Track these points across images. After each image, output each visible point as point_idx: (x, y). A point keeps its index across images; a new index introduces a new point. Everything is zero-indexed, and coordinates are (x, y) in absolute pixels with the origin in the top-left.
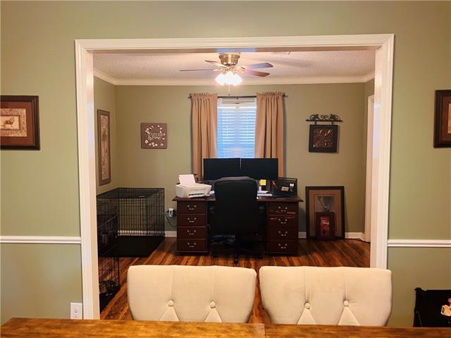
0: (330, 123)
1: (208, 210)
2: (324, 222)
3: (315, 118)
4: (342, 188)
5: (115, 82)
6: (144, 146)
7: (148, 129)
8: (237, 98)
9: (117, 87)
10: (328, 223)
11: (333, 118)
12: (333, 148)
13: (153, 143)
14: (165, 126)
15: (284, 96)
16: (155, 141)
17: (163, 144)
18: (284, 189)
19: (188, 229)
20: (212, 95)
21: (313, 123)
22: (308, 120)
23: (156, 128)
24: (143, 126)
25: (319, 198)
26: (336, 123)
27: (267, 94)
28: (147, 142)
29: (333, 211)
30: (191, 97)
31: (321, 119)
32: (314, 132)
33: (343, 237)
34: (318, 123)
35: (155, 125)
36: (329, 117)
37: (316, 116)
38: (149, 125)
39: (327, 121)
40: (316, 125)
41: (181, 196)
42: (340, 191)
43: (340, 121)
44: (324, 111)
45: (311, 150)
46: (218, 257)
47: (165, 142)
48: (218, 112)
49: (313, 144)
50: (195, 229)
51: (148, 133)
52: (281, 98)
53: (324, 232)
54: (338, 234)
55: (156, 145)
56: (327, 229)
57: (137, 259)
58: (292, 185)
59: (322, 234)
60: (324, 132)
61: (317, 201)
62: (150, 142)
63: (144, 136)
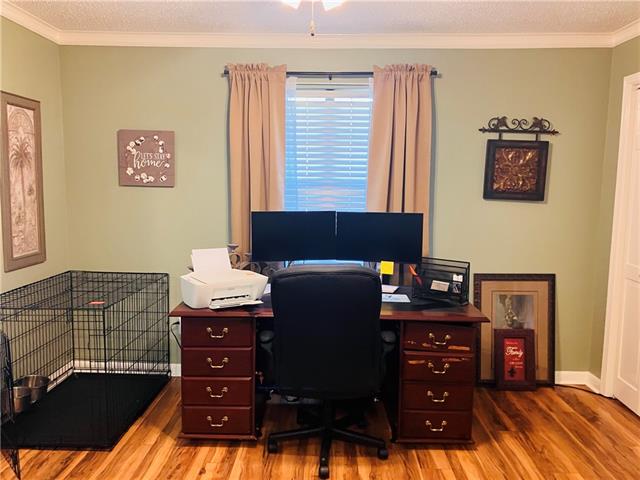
0: (531, 137)
1: (258, 338)
2: (513, 351)
3: (499, 125)
4: (551, 279)
5: (60, 37)
6: (126, 182)
7: (132, 144)
8: (330, 76)
9: (62, 48)
10: (521, 353)
11: (539, 126)
12: (536, 193)
13: (144, 176)
14: (169, 137)
15: (434, 73)
16: (148, 169)
17: (165, 178)
18: (438, 286)
19: (209, 383)
20: (273, 70)
21: (495, 136)
22: (483, 130)
23: (149, 140)
24: (123, 137)
25: (503, 298)
26: (544, 138)
27: (398, 68)
28: (130, 171)
29: (532, 327)
30: (226, 73)
31: (512, 127)
32: (497, 156)
33: (551, 383)
34: (506, 137)
35: (149, 134)
36: (531, 123)
37: (502, 121)
38: (134, 134)
39: (525, 131)
40: (500, 140)
41: (194, 303)
42: (545, 284)
43: (554, 133)
44: (520, 109)
45: (490, 194)
46: (281, 452)
47: (171, 173)
48: (288, 108)
49: (493, 181)
50: (226, 384)
51: (134, 152)
52: (427, 77)
53: (512, 372)
54: (542, 376)
55: (151, 179)
56: (518, 365)
57: (84, 454)
58: (458, 278)
59: (507, 377)
60: (517, 157)
61: (498, 304)
62: (137, 171)
63: (124, 160)
